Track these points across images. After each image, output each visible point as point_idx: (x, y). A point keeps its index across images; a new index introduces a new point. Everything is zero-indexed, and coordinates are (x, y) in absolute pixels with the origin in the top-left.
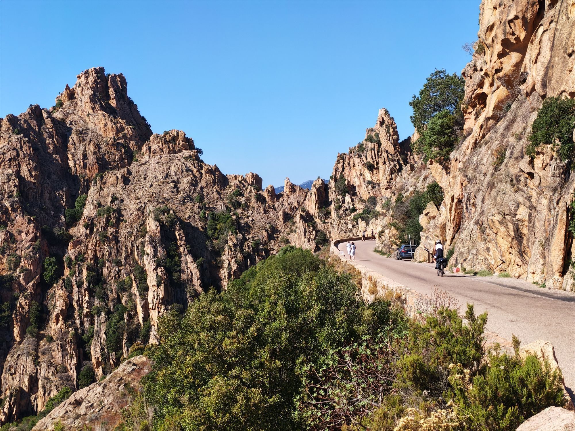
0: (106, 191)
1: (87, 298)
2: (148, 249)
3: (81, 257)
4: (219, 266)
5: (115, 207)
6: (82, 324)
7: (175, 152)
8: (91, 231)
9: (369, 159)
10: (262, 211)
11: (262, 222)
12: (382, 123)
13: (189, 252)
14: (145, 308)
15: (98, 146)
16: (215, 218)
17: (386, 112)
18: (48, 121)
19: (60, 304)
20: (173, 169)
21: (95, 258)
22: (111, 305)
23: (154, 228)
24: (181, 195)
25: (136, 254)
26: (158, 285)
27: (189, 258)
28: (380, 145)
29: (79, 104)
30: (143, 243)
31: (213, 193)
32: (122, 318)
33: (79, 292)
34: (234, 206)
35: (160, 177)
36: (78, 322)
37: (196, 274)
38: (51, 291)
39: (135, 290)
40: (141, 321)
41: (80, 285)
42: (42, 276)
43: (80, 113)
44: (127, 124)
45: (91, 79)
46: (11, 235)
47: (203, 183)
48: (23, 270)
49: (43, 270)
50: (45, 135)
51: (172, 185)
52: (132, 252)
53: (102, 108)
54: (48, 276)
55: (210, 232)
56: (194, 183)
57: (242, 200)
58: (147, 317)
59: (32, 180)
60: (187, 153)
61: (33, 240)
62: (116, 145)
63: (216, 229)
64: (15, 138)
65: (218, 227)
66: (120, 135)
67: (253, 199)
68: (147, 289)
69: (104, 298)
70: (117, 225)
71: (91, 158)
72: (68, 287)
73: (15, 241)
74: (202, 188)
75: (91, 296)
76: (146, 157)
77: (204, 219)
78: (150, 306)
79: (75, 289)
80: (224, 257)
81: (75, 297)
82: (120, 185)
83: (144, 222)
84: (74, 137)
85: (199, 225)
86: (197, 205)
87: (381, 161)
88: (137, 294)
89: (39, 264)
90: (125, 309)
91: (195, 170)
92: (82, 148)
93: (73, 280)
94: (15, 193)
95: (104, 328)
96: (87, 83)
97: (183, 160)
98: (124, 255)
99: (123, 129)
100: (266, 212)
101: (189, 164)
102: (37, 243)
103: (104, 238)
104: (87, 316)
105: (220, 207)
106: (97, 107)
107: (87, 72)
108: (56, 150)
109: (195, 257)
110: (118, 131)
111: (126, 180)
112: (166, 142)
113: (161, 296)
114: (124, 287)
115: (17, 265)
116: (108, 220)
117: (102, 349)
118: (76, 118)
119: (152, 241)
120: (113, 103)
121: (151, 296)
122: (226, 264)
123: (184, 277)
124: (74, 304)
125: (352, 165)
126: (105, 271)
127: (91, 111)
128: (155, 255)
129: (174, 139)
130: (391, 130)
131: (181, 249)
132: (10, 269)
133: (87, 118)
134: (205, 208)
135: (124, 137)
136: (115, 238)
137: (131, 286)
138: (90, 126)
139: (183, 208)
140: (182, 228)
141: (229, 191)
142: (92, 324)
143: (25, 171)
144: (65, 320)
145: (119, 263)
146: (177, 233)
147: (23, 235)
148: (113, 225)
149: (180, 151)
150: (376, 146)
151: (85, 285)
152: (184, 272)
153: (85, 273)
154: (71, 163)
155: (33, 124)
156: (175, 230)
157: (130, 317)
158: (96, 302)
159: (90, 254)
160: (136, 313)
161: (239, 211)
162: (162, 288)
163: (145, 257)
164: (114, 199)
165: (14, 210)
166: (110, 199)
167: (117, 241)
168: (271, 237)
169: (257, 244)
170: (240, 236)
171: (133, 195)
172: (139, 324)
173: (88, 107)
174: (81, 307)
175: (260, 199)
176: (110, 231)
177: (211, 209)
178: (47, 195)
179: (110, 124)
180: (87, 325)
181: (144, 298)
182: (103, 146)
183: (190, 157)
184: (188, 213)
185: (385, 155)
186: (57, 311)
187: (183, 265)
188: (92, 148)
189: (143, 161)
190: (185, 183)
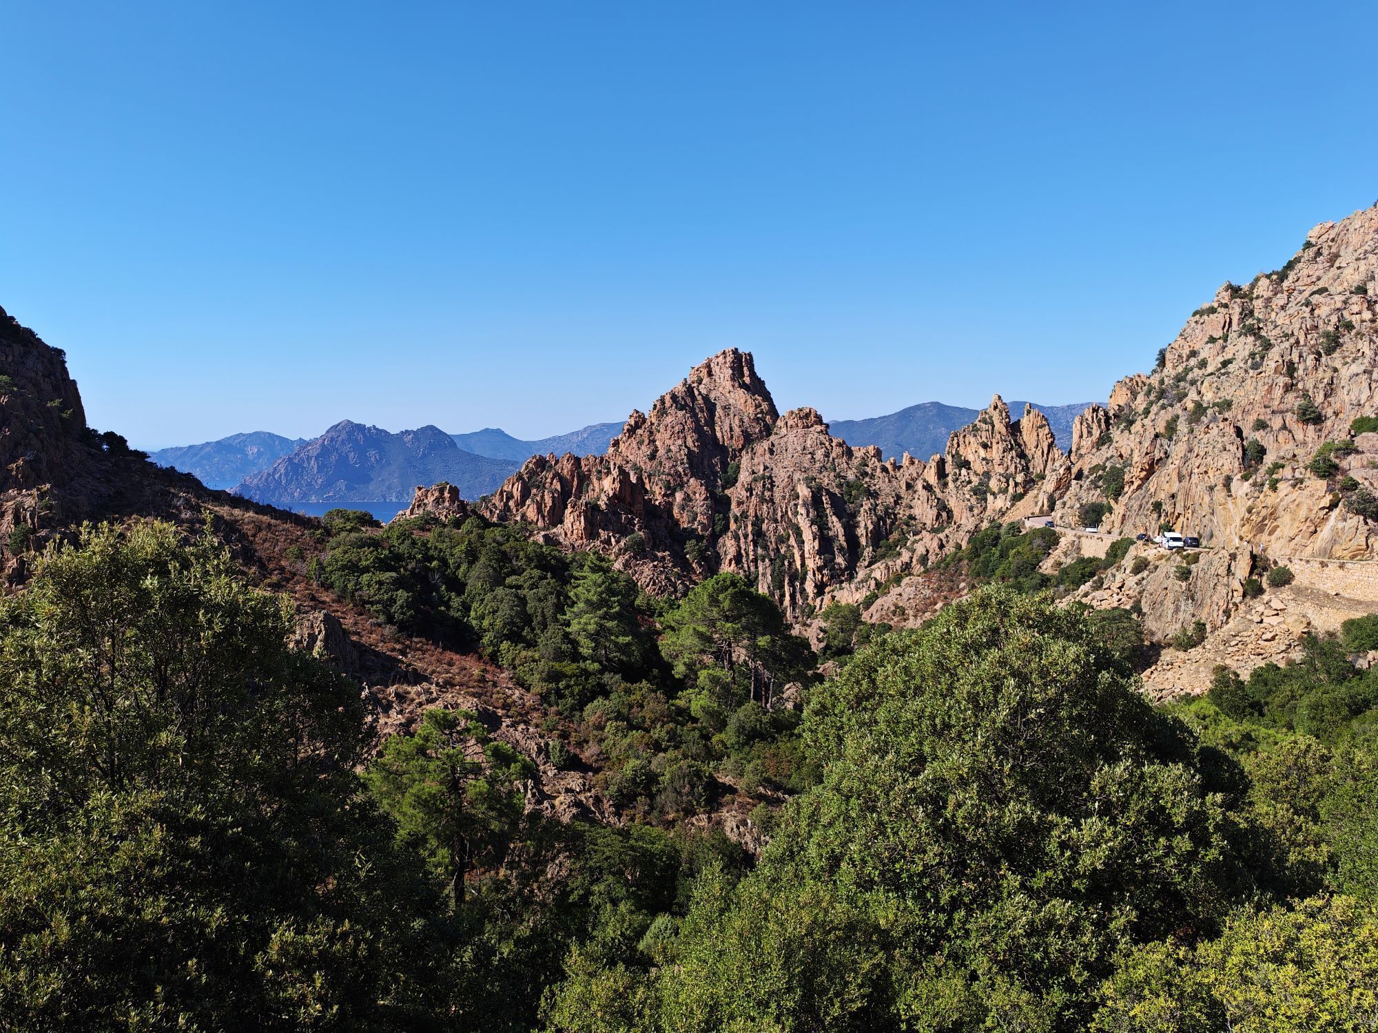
0: (756, 461)
1: (752, 547)
2: (801, 510)
3: (744, 515)
4: (856, 525)
5: (768, 474)
6: (749, 568)
7: (808, 427)
8: (751, 494)
9: (984, 439)
10: (887, 480)
11: (888, 490)
12: (996, 408)
13: (834, 514)
14: (802, 556)
15: (741, 420)
16: (848, 484)
17: (999, 397)
18: (699, 398)
19: (732, 552)
20: (809, 442)
21: (756, 515)
22: (772, 554)
23: (806, 493)
24: (818, 465)
25: (790, 513)
26: (814, 539)
27: (835, 519)
28: (993, 426)
29: (718, 380)
30: (796, 505)
31: (842, 463)
32: (783, 564)
33: (746, 542)
34: (862, 475)
35: (799, 449)
36: (745, 565)
37: (841, 531)
38: (721, 540)
39: (792, 541)
40: (799, 567)
41: (746, 536)
42: (713, 529)
43: (721, 389)
44: (763, 401)
45: (729, 359)
46: (688, 495)
47: (833, 455)
48: (700, 523)
49: (714, 524)
50: (697, 411)
51: (810, 456)
52: (786, 512)
53: (741, 386)
54: (718, 529)
55: (846, 498)
56: (827, 455)
57: (868, 470)
58: (803, 564)
59: (695, 449)
60: (819, 428)
61: (706, 499)
62: (757, 420)
63: (851, 495)
64: (680, 414)
65: (853, 493)
66: (758, 410)
67: (878, 470)
68: (803, 542)
69: (765, 548)
70: (771, 490)
71: (737, 431)
72: (737, 538)
73: (691, 500)
74: (834, 459)
75: (755, 546)
76: (784, 431)
77: (840, 486)
78: (807, 555)
79: (742, 540)
80: (859, 519)
81: (743, 547)
82: (768, 455)
83: (794, 487)
84: (719, 412)
85: (837, 491)
86: (832, 474)
87: (994, 441)
88: (795, 545)
89: (711, 519)
90: (784, 557)
91: (827, 444)
92: (727, 421)
93: (740, 532)
94: (685, 461)
95: (769, 571)
96: (725, 363)
97: (816, 435)
98: (780, 514)
99: (760, 406)
100: (890, 481)
101: (822, 437)
102: (709, 502)
103: (763, 500)
104: (752, 561)
105: (851, 476)
106: (737, 385)
107: (724, 353)
108: (706, 424)
109: (840, 518)
110: (757, 406)
111: (771, 452)
112: (800, 418)
113: (817, 548)
114: (782, 540)
115: (695, 519)
116: (764, 486)
117: (769, 587)
118: (719, 395)
119: (805, 504)
120: (747, 380)
121: (807, 547)
122: (862, 525)
123: (831, 533)
124: (743, 551)
125: (967, 443)
126: (764, 527)
127: (731, 389)
128: (808, 516)
129: (807, 416)
130: (1004, 414)
131: (828, 511)
132: (689, 522)
133: (728, 395)
134: (838, 476)
135: (762, 412)
136: (772, 500)
137: (788, 539)
138: (731, 401)
139: (821, 476)
140: (827, 494)
141: (856, 462)
142: (757, 567)
143: (690, 442)
144: (737, 564)
145: (776, 521)
146: (824, 498)
147: (697, 495)
148: (769, 490)
149: (812, 426)
150: (990, 428)
151: (750, 537)
152: (830, 529)
153: (750, 528)
154: (719, 435)
155: (689, 400)
156: (822, 495)
157: (790, 564)
158: (760, 551)
159: (751, 512)
160: (794, 561)
161: (867, 479)
162: (817, 541)
163: (799, 517)
164: (766, 468)
165: (686, 475)
166: (762, 468)
167: (774, 503)
168: (896, 503)
169: (887, 508)
170: (872, 501)
171: (780, 465)
172: (797, 569)
173: (728, 384)
174: (747, 554)
175: (884, 469)
176: (767, 494)
177: (844, 478)
178: (706, 462)
179: (749, 400)
180: (752, 569)
181: (801, 549)
182: (746, 419)
183: (822, 431)
184: (826, 481)
185: (998, 436)
186: (729, 557)
187: (830, 524)
188: (737, 422)
189: (782, 434)
190: (819, 454)
